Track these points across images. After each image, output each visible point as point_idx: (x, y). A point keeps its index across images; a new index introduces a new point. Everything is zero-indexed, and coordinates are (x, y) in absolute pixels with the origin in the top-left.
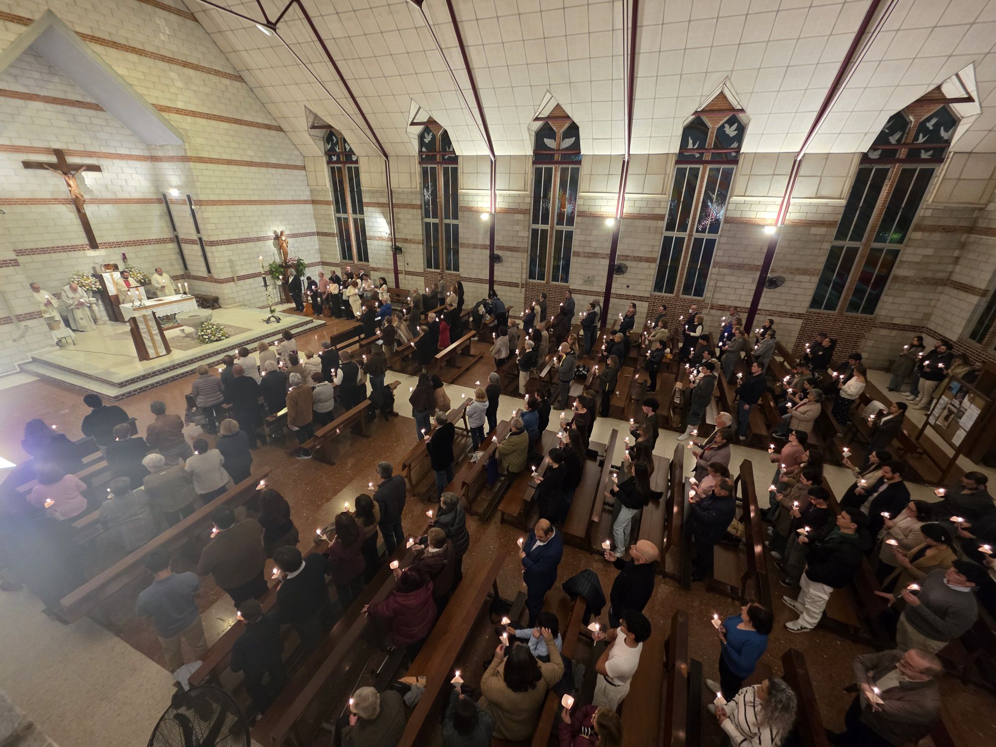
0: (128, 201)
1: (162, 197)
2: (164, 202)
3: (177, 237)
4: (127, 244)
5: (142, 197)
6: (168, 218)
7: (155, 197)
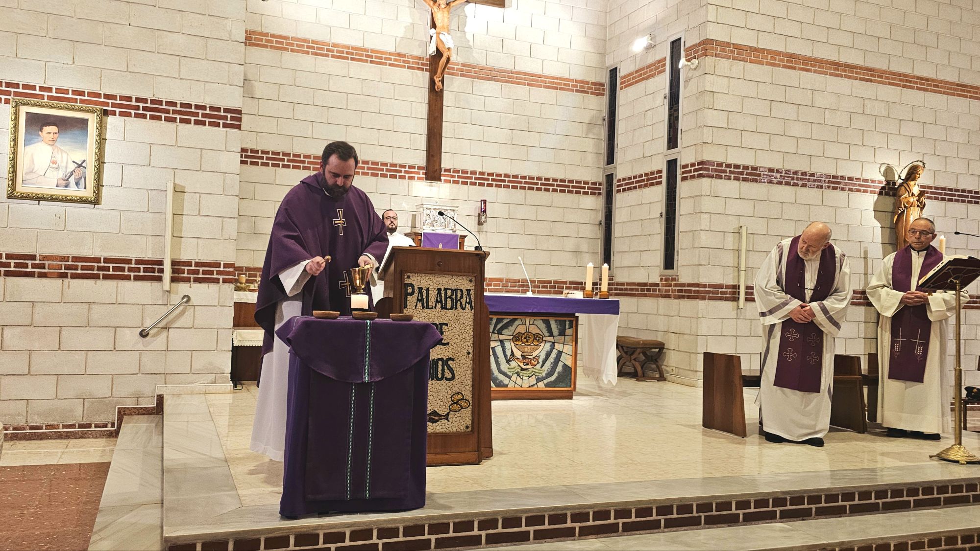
0: (533, 80)
1: (605, 80)
2: (607, 92)
3: (610, 178)
4: (498, 181)
5: (566, 76)
6: (603, 133)
7: (592, 78)
